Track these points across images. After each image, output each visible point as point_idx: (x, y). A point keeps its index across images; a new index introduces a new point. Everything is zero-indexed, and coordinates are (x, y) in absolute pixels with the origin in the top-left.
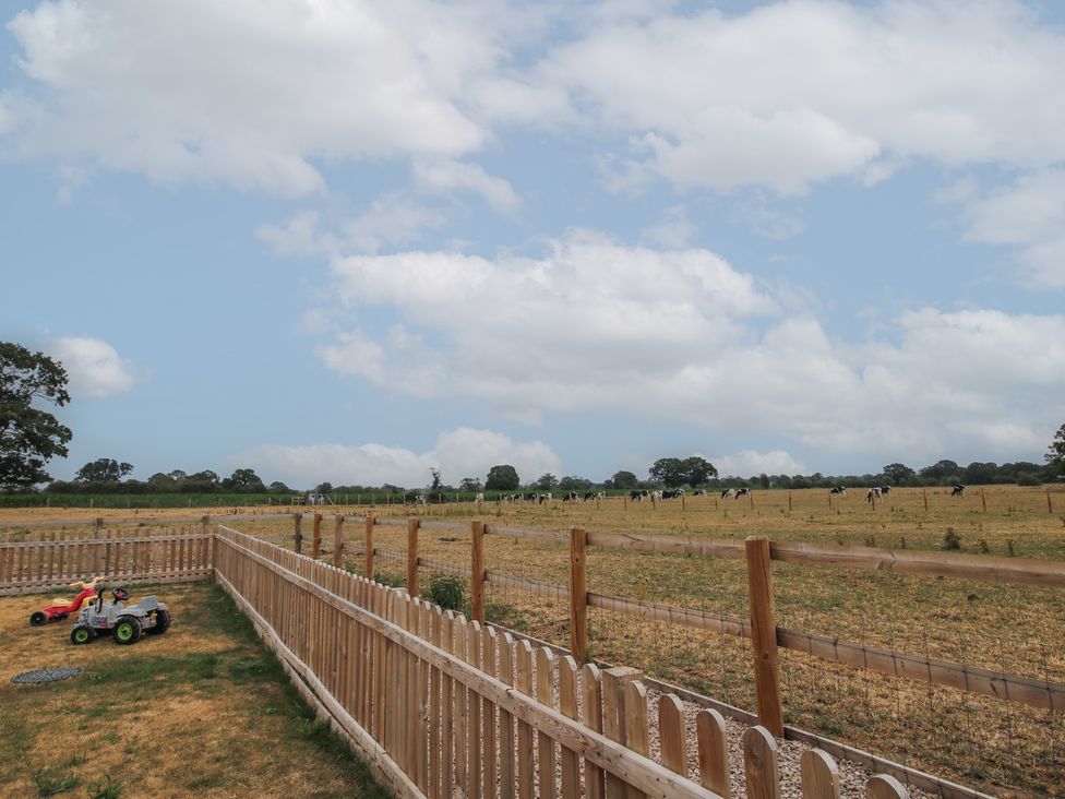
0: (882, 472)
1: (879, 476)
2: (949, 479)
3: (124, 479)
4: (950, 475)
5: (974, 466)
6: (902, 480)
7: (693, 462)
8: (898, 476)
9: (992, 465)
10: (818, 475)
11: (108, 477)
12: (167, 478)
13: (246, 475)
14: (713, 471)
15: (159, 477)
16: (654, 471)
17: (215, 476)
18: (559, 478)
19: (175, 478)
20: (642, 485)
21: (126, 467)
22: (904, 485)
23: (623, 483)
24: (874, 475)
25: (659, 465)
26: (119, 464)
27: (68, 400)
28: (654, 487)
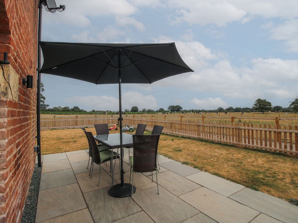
0: (217, 109)
1: (216, 110)
2: (231, 111)
3: (47, 108)
4: (231, 110)
5: (237, 108)
6: (221, 111)
7: (177, 106)
8: (221, 110)
9: (240, 108)
10: (203, 110)
11: (43, 108)
12: (57, 108)
13: (76, 108)
14: (181, 108)
15: (55, 108)
16: (169, 108)
17: (69, 108)
18: (147, 110)
19: (59, 108)
20: (165, 111)
21: (48, 105)
22: (222, 112)
23: (161, 111)
24: (215, 110)
25: (170, 107)
26: (46, 105)
27: (44, 90)
28: (168, 111)
